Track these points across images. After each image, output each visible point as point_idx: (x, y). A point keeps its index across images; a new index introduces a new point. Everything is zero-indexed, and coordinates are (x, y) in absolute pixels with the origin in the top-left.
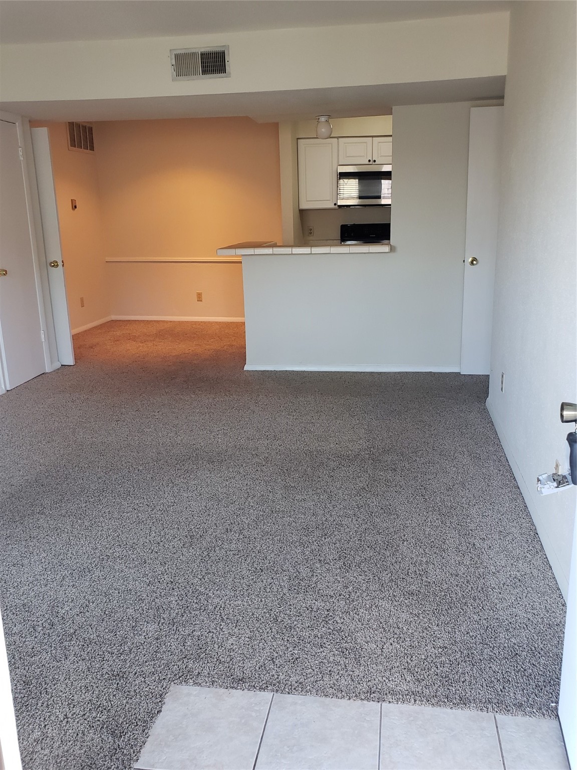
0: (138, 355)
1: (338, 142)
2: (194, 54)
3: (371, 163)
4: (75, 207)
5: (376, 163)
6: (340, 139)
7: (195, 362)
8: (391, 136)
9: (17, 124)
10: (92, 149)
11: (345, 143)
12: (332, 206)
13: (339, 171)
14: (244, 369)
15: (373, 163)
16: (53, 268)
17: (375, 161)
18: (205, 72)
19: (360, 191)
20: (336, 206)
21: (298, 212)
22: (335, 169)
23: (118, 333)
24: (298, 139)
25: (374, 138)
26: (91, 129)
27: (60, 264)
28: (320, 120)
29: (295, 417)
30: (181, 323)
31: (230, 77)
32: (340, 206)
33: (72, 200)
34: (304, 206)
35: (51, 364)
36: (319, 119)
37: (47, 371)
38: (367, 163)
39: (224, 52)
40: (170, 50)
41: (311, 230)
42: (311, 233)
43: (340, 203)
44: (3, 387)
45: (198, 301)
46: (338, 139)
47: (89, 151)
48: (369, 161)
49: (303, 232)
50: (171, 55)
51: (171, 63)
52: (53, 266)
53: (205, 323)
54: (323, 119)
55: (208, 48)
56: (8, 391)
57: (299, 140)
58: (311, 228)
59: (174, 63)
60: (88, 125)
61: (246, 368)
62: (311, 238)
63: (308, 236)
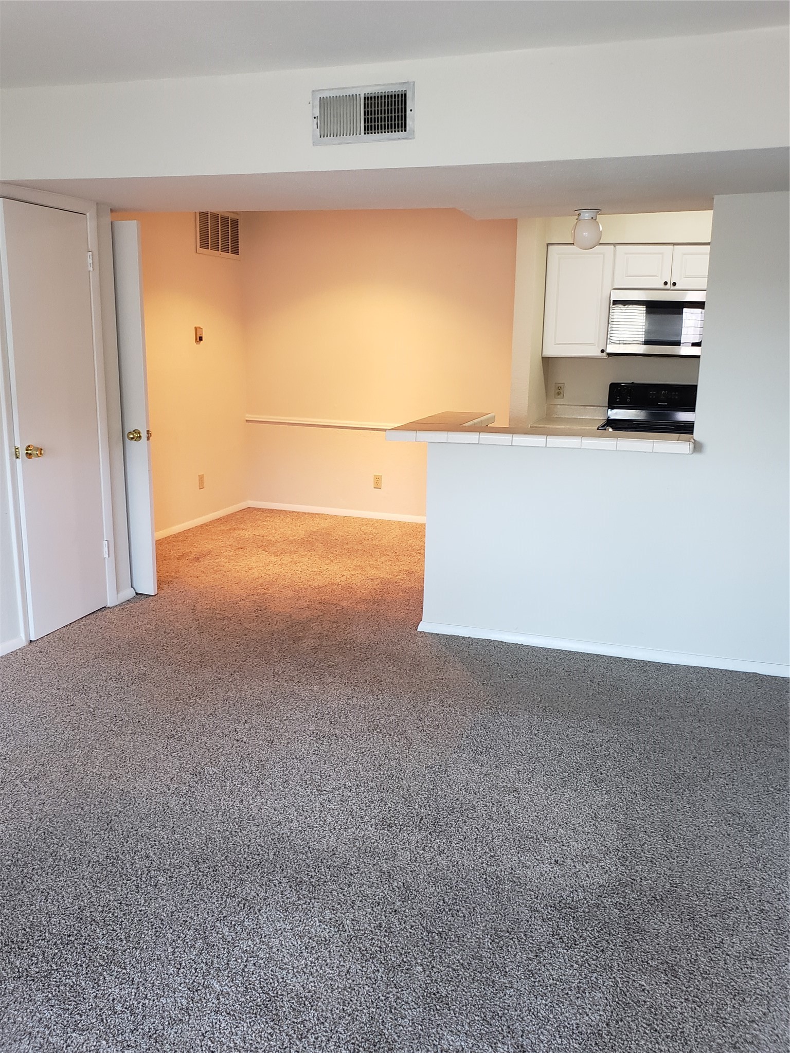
0: (261, 581)
1: (615, 251)
2: (353, 97)
3: (668, 287)
4: (201, 339)
5: (676, 287)
6: (618, 247)
7: (344, 604)
8: (708, 244)
9: (88, 214)
10: (236, 251)
11: (626, 254)
12: (598, 354)
13: (612, 299)
14: (418, 630)
15: (672, 288)
16: (133, 441)
17: (674, 284)
18: (368, 129)
19: (647, 332)
20: (604, 354)
21: (541, 358)
22: (606, 295)
23: (247, 534)
24: (548, 245)
25: (676, 247)
26: (235, 223)
27: (144, 435)
28: (580, 218)
29: (484, 770)
30: (346, 519)
31: (414, 138)
32: (610, 354)
33: (196, 328)
34: (550, 352)
35: (117, 594)
36: (579, 215)
37: (109, 604)
38: (663, 287)
39: (405, 95)
40: (313, 91)
41: (559, 388)
42: (559, 394)
43: (611, 349)
44: (23, 635)
45: (374, 488)
46: (614, 246)
47: (230, 255)
48: (666, 283)
49: (546, 392)
50: (313, 100)
51: (313, 114)
52: (132, 438)
53: (382, 522)
54: (586, 215)
55: (378, 88)
56: (31, 641)
57: (550, 247)
58: (560, 385)
59: (317, 114)
60: (231, 216)
61: (422, 627)
62: (559, 401)
63: (555, 398)
